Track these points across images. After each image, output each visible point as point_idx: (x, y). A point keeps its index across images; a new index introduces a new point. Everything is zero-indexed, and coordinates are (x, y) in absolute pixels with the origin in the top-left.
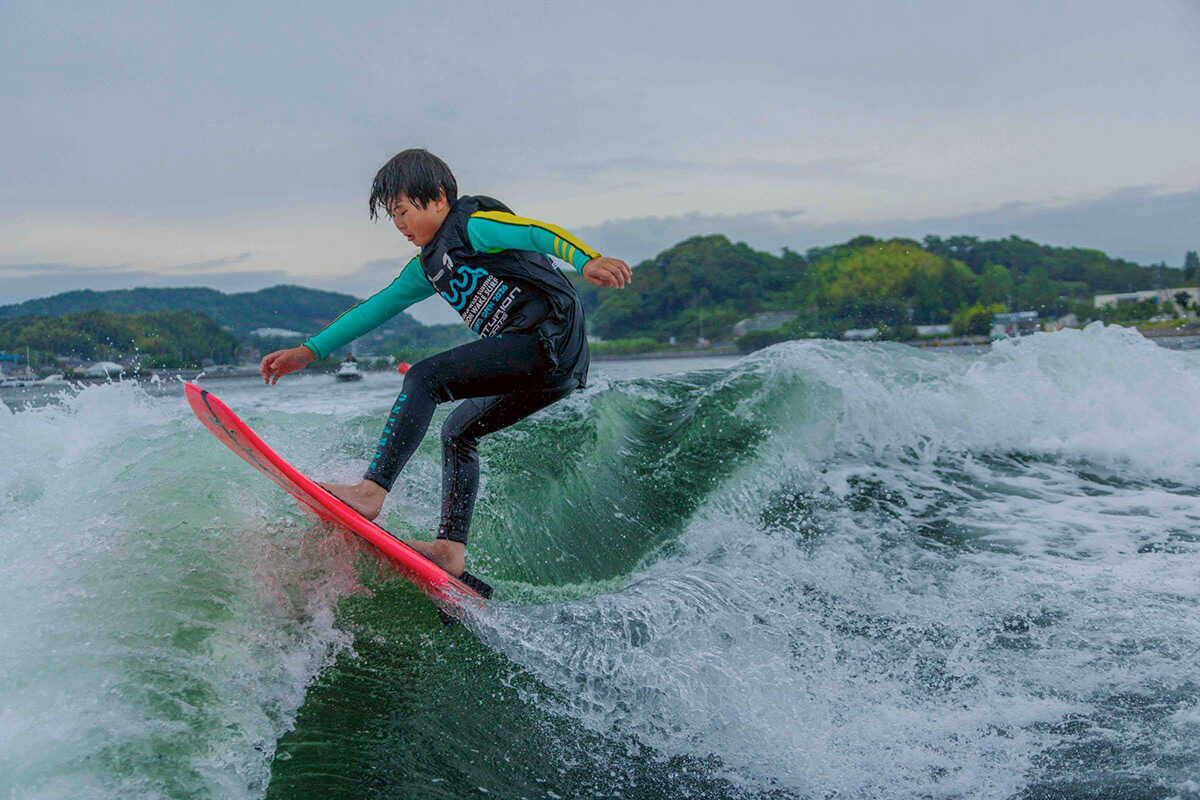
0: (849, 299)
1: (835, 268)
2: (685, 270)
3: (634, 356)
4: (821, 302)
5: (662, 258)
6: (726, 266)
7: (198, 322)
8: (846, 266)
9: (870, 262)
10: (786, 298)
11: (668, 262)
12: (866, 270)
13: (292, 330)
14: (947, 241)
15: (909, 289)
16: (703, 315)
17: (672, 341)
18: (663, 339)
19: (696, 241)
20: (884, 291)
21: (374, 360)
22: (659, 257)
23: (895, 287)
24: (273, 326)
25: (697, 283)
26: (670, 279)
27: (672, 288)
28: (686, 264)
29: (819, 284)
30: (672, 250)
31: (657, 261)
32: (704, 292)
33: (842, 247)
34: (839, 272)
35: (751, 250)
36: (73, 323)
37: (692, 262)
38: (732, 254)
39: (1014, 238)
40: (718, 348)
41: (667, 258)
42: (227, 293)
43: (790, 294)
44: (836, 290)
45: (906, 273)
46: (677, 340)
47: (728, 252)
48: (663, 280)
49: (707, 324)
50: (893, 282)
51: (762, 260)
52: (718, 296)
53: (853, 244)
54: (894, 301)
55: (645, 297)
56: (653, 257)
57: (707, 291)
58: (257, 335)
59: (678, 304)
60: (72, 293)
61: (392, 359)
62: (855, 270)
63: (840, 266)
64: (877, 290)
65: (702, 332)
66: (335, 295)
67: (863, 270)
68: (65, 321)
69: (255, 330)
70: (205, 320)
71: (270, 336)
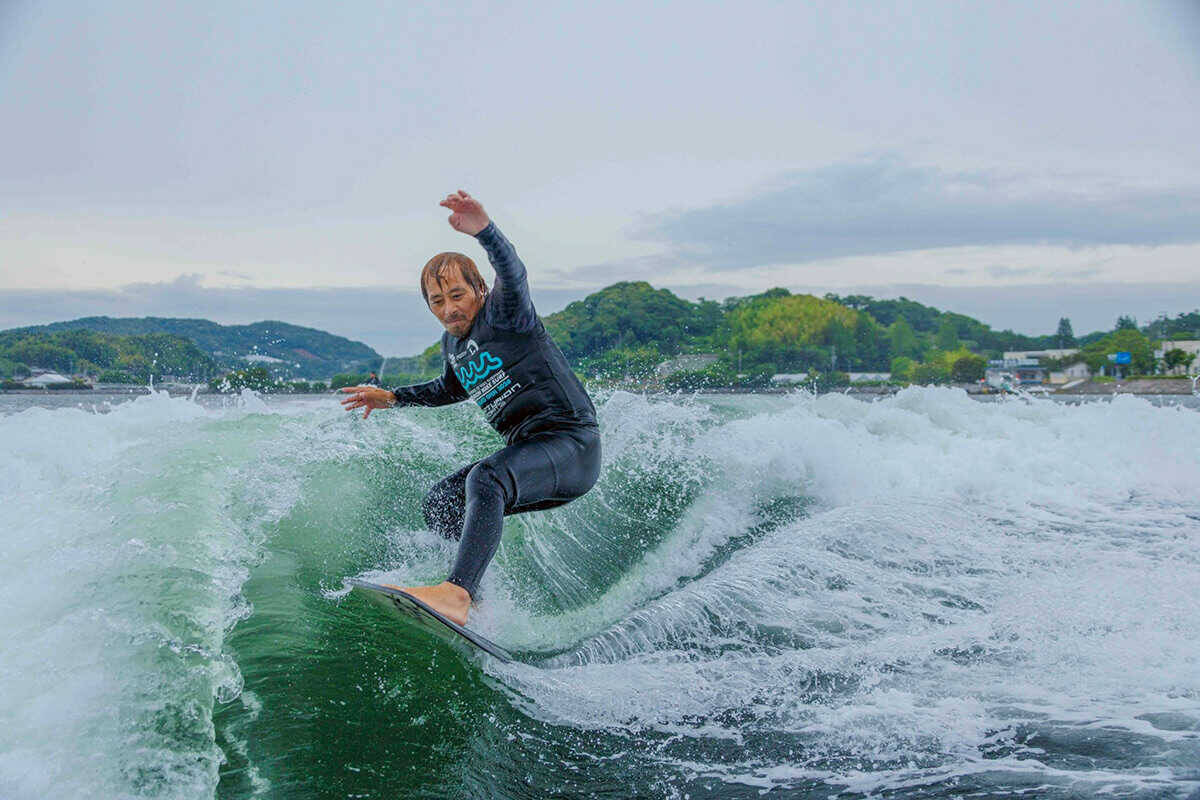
0: (770, 344)
1: (755, 315)
2: (611, 312)
4: (743, 346)
5: (590, 300)
6: (651, 309)
7: (180, 345)
8: (765, 314)
9: (789, 311)
10: (706, 342)
11: (595, 305)
12: (787, 318)
13: (275, 357)
14: (845, 299)
15: (827, 337)
16: (628, 354)
19: (622, 286)
20: (804, 337)
21: (312, 384)
22: (588, 299)
23: (814, 336)
25: (624, 324)
26: (599, 319)
27: (598, 328)
28: (613, 306)
29: (741, 329)
30: (600, 293)
31: (585, 302)
32: (630, 333)
33: (759, 297)
34: (759, 319)
35: (674, 297)
36: (60, 339)
37: (619, 304)
38: (656, 299)
39: (903, 299)
41: (595, 301)
42: (223, 324)
43: (710, 339)
44: (758, 335)
45: (824, 323)
47: (652, 296)
48: (591, 320)
49: (632, 363)
50: (812, 331)
51: (683, 306)
52: (642, 337)
53: (768, 294)
54: (813, 348)
55: (573, 335)
56: (582, 299)
57: (632, 333)
59: (605, 343)
60: (91, 319)
61: (328, 383)
62: (776, 317)
63: (759, 313)
64: (798, 337)
66: (312, 330)
67: (783, 318)
68: (54, 338)
69: (244, 355)
70: (186, 343)
71: (256, 361)
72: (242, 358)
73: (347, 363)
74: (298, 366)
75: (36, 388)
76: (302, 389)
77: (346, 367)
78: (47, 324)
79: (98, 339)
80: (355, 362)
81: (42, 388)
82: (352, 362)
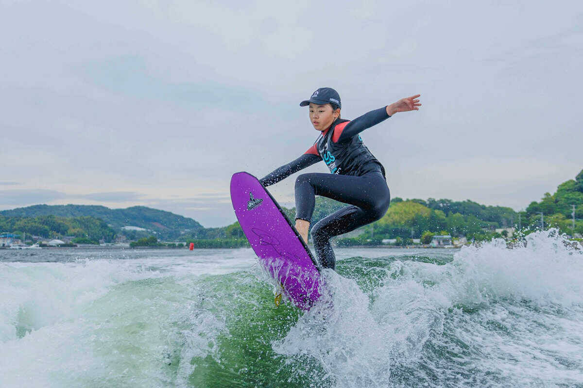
0: (387, 226)
4: (375, 226)
7: (98, 223)
12: (397, 213)
14: (438, 201)
15: (414, 222)
20: (403, 223)
24: (132, 225)
36: (40, 221)
39: (469, 201)
45: (413, 215)
50: (407, 219)
54: (406, 228)
58: (125, 229)
62: (392, 213)
64: (399, 222)
66: (163, 211)
67: (394, 213)
68: (36, 220)
69: (123, 226)
70: (101, 221)
71: (131, 230)
72: (123, 228)
74: (155, 233)
75: (52, 246)
76: (173, 247)
77: (183, 233)
78: (12, 209)
79: (58, 219)
81: (55, 246)
82: (186, 230)
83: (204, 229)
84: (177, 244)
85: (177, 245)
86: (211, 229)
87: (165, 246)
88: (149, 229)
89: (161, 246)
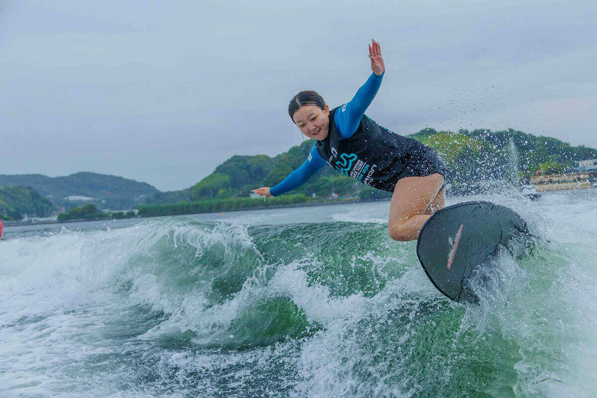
3: (292, 205)
5: (304, 145)
13: (87, 196)
14: (472, 132)
16: (332, 179)
17: (314, 195)
18: (309, 194)
22: (302, 144)
24: (77, 194)
40: (344, 198)
46: (316, 195)
49: (335, 184)
53: (422, 134)
56: (299, 145)
58: (68, 200)
65: (333, 189)
69: (67, 196)
71: (75, 201)
72: (66, 198)
73: (138, 197)
74: (104, 201)
76: (120, 216)
77: (137, 199)
80: (142, 196)
83: (161, 193)
84: (125, 212)
85: (125, 214)
86: (169, 193)
87: (109, 216)
88: (97, 197)
89: (103, 217)
